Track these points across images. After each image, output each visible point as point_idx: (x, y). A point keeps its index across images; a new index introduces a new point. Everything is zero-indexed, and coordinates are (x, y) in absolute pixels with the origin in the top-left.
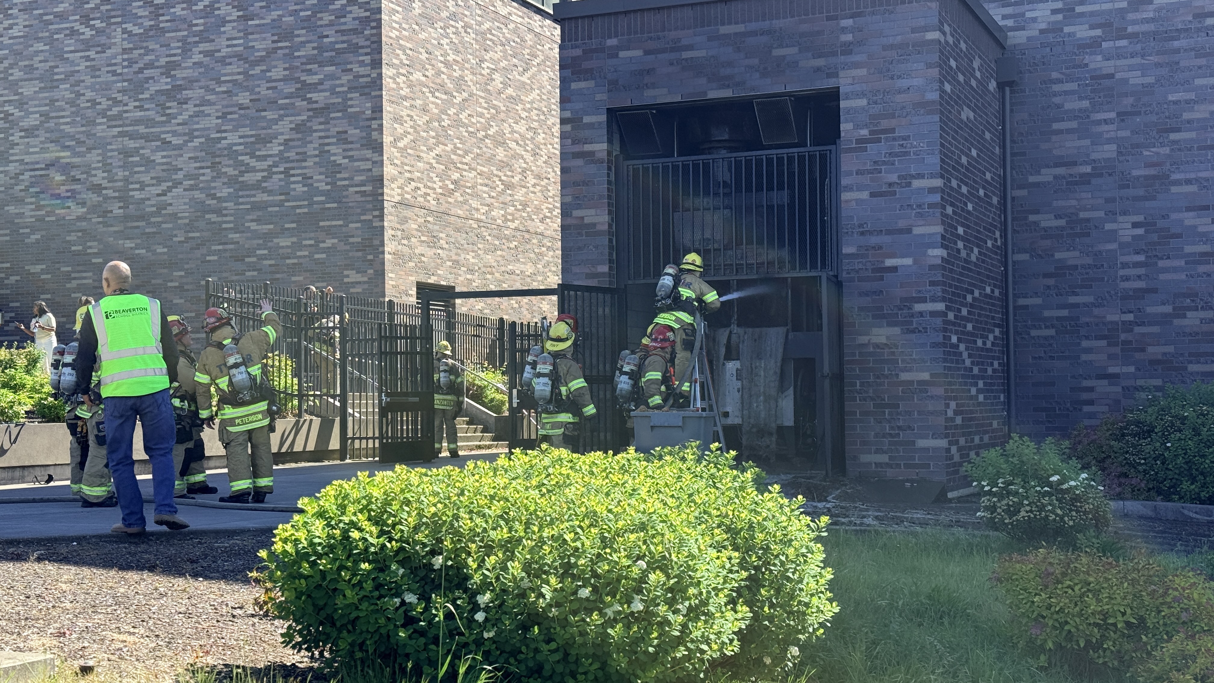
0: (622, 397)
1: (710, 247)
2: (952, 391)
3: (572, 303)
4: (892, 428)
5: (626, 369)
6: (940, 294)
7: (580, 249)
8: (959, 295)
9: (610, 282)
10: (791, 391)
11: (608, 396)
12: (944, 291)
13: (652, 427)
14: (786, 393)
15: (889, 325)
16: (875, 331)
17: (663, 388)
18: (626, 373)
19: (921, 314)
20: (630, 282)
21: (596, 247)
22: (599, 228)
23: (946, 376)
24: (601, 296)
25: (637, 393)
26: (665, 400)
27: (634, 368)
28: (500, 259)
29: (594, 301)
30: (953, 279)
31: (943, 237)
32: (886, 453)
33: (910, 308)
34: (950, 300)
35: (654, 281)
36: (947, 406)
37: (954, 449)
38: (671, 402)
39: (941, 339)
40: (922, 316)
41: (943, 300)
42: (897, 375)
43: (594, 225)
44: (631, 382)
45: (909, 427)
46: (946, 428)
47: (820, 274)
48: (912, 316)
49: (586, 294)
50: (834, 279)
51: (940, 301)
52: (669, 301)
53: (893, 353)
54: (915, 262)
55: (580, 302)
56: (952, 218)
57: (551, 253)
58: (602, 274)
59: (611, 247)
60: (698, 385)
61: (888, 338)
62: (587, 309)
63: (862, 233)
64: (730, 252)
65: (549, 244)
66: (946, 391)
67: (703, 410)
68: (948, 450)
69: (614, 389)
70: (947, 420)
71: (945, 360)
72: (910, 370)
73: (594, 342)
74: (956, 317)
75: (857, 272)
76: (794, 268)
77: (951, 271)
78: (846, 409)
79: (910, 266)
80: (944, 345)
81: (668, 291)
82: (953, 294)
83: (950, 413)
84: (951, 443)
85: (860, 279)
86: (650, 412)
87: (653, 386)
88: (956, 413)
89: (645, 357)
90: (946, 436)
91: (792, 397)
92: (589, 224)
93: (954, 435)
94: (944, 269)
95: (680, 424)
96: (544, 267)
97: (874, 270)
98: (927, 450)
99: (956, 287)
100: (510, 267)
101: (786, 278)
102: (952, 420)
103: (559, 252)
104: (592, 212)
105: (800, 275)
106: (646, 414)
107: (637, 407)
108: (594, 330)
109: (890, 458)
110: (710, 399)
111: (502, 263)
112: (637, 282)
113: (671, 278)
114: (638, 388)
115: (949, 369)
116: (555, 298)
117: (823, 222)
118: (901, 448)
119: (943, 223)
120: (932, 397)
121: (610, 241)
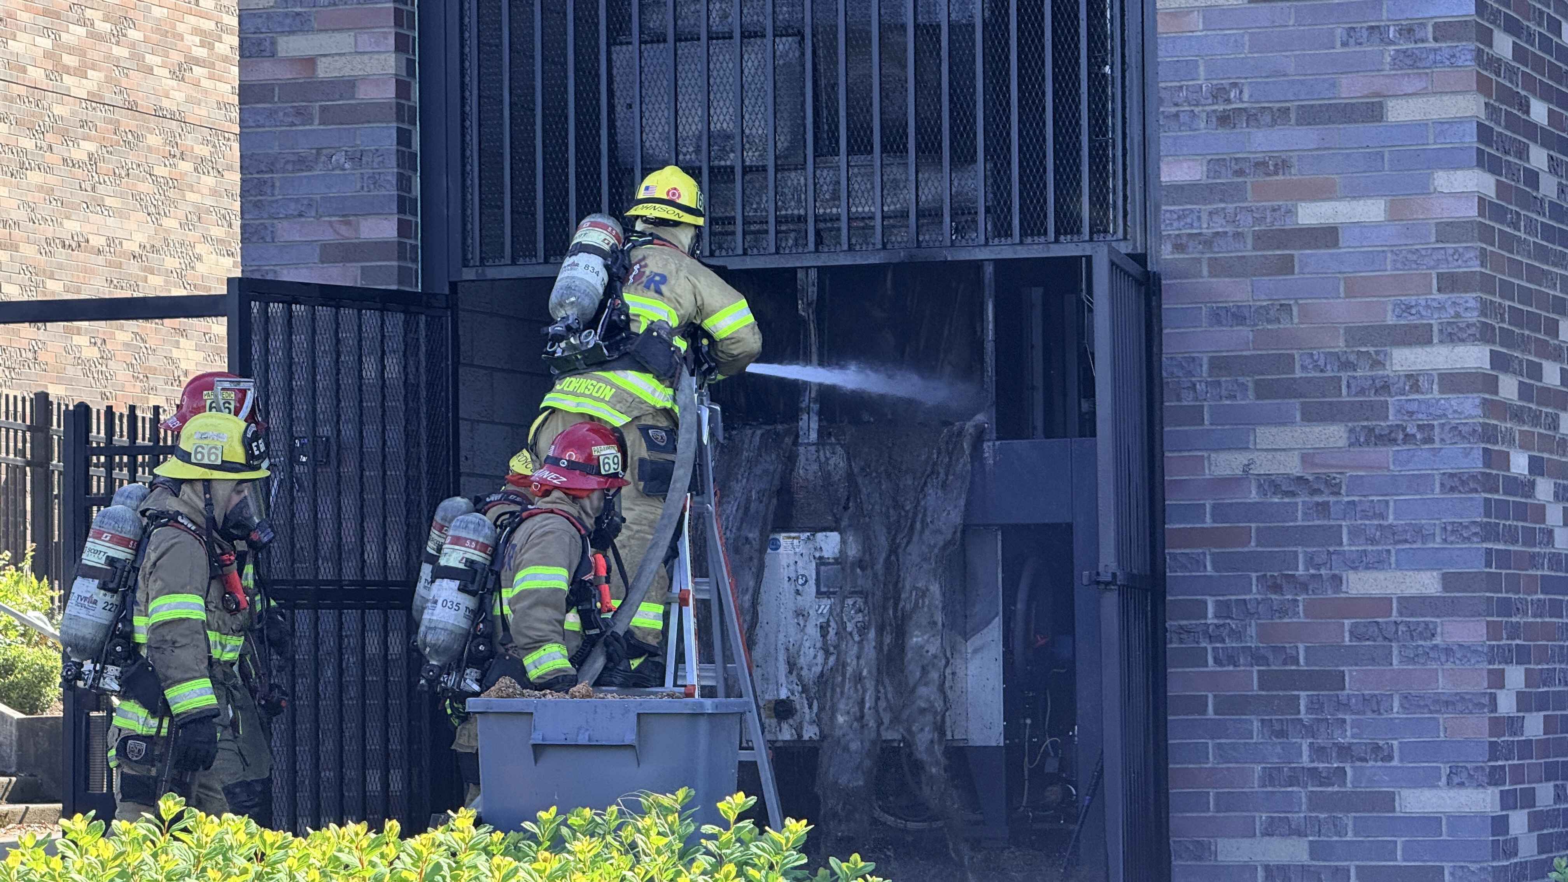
0: (437, 650)
1: (732, 159)
2: (1514, 631)
3: (276, 342)
4: (1319, 752)
5: (453, 558)
6: (1473, 317)
7: (302, 163)
8: (1533, 322)
9: (403, 274)
10: (994, 631)
11: (396, 646)
12: (1485, 308)
13: (538, 749)
14: (976, 641)
15: (1311, 416)
16: (1265, 435)
17: (572, 621)
18: (449, 573)
19: (1413, 380)
20: (469, 274)
21: (357, 158)
22: (366, 93)
23: (1493, 582)
24: (370, 317)
25: (489, 637)
26: (578, 659)
27: (477, 556)
28: (39, 196)
29: (348, 336)
30: (1516, 267)
31: (1484, 133)
32: (1300, 833)
33: (1377, 364)
34: (1507, 339)
35: (542, 271)
36: (1498, 680)
37: (1518, 821)
38: (598, 663)
39: (1475, 464)
40: (1416, 388)
41: (1485, 334)
42: (1337, 581)
43: (349, 85)
44: (467, 601)
45: (1377, 748)
46: (1494, 751)
47: (1085, 249)
48: (1386, 388)
49: (324, 312)
50: (1133, 268)
51: (1474, 339)
52: (592, 339)
53: (1323, 508)
54: (1394, 214)
55: (300, 339)
56: (1512, 72)
57: (209, 181)
58: (376, 248)
59: (405, 159)
60: (690, 612)
61: (1306, 459)
62: (325, 362)
63: (1224, 119)
64: (795, 178)
65: (203, 151)
66: (1493, 631)
67: (708, 692)
68: (1500, 824)
69: (412, 625)
70: (1500, 725)
71: (1489, 533)
72: (1378, 563)
73: (349, 468)
74: (1525, 391)
75: (1208, 243)
76: (1002, 230)
77: (1507, 242)
78: (1173, 691)
79: (1377, 225)
80: (1488, 483)
81: (590, 304)
82: (1516, 316)
83: (1507, 704)
84: (1508, 801)
85: (1219, 268)
86: (531, 700)
87: (541, 613)
88: (1524, 702)
89: (515, 521)
90: (1495, 778)
91: (997, 650)
92: (333, 83)
93: (1518, 774)
94: (1486, 234)
95: (630, 738)
96: (186, 224)
97: (1263, 239)
98: (1431, 822)
99: (1526, 296)
100: (72, 226)
101: (978, 265)
102: (1513, 724)
103: (235, 177)
104: (343, 41)
105: (1023, 253)
106: (517, 704)
107: (485, 683)
108: (348, 431)
109: (1315, 850)
110: (728, 658)
111: (44, 210)
112: (492, 273)
113: (597, 262)
114: (490, 621)
115: (1504, 558)
116: (219, 327)
117: (1098, 81)
118: (1349, 819)
119: (1483, 87)
120: (1448, 651)
121: (403, 137)
